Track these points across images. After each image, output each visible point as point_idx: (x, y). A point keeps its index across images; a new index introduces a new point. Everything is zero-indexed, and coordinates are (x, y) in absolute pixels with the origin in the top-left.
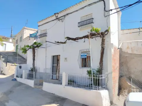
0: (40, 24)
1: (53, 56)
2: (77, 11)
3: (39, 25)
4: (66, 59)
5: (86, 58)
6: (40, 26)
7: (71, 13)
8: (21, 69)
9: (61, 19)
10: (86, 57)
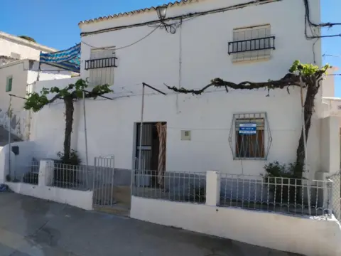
0: (86, 28)
1: (138, 124)
2: (222, 10)
3: (83, 31)
4: (187, 133)
5: (254, 135)
6: (89, 36)
7: (203, 14)
8: (18, 156)
9: (170, 25)
10: (255, 132)
